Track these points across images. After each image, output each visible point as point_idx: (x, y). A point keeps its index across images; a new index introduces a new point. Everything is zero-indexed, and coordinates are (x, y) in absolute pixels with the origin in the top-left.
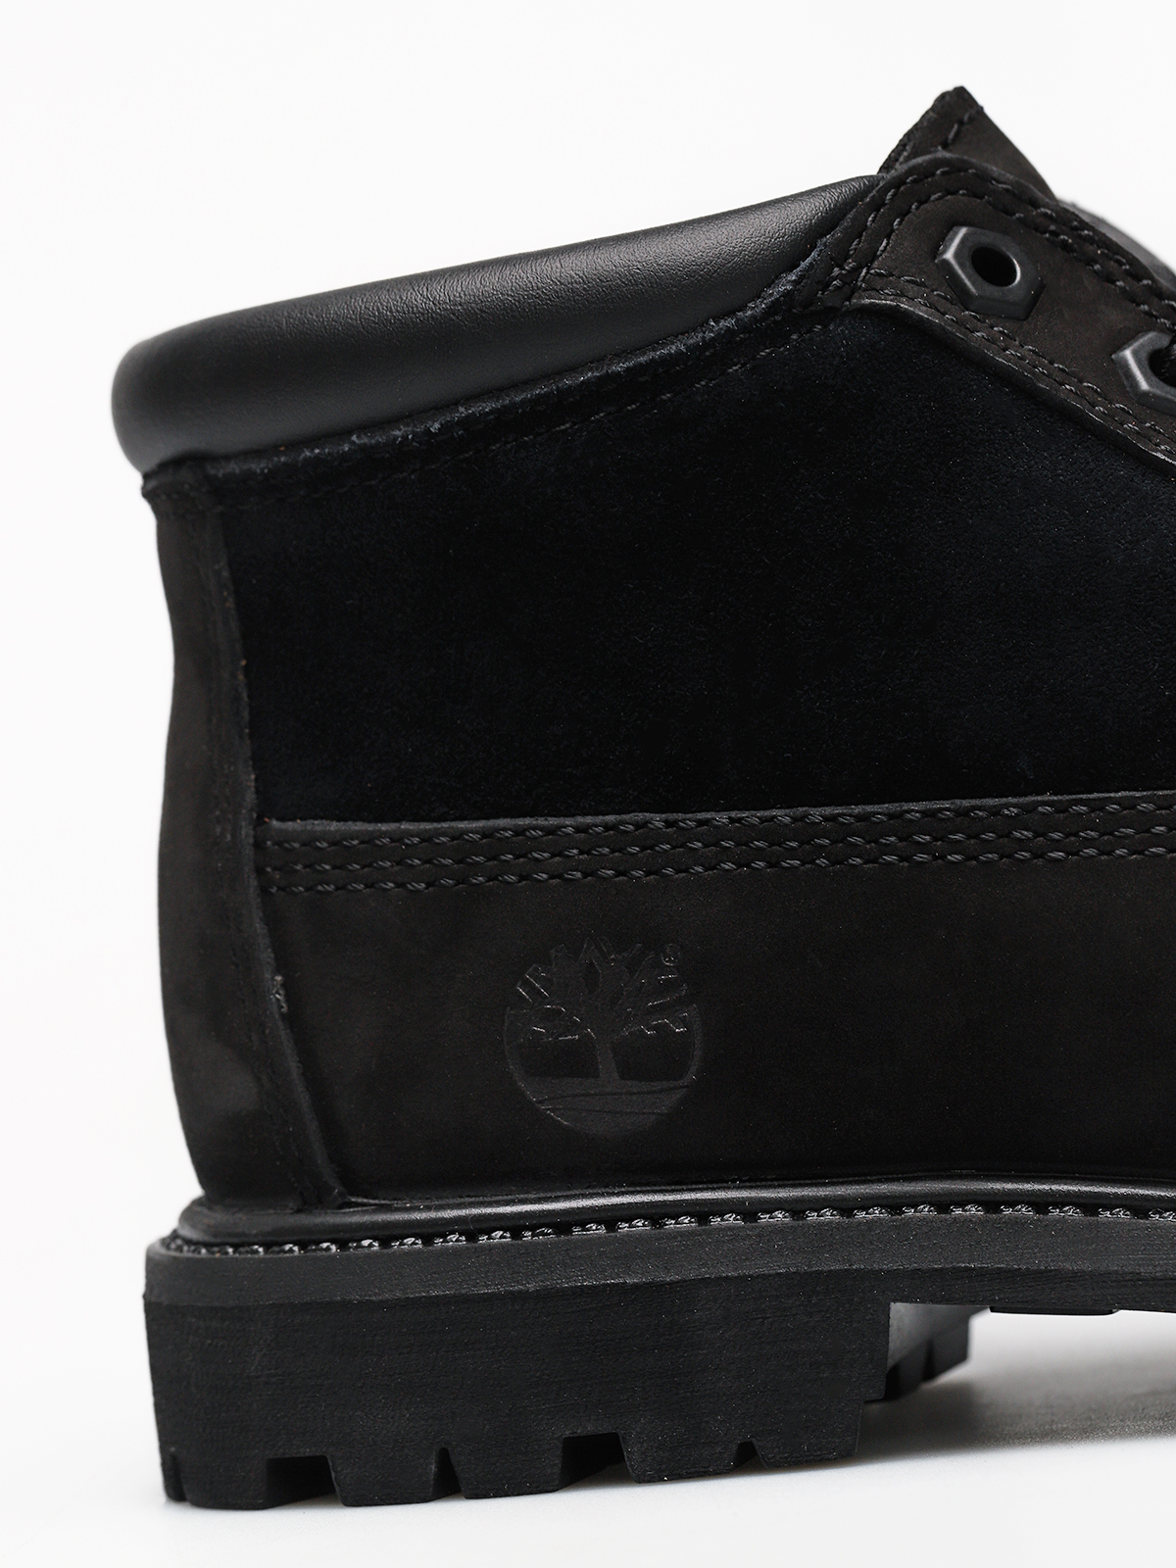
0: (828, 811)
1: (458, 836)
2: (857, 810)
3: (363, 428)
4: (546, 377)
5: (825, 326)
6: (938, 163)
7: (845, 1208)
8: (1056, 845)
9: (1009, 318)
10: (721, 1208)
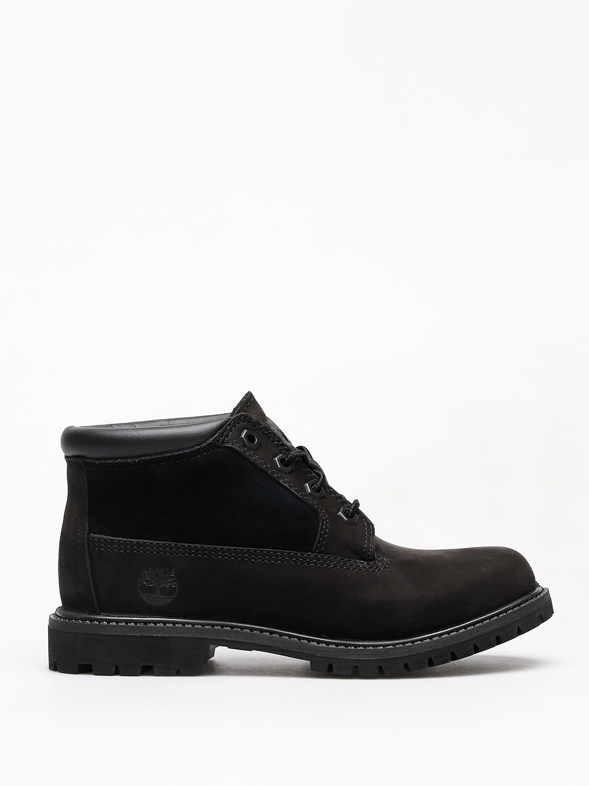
0: (208, 546)
1: (132, 542)
2: (214, 546)
3: (121, 458)
4: (161, 453)
5: (218, 449)
6: (243, 415)
7: (203, 625)
8: (253, 558)
9: (254, 450)
10: (178, 623)
